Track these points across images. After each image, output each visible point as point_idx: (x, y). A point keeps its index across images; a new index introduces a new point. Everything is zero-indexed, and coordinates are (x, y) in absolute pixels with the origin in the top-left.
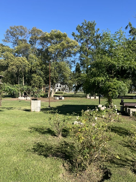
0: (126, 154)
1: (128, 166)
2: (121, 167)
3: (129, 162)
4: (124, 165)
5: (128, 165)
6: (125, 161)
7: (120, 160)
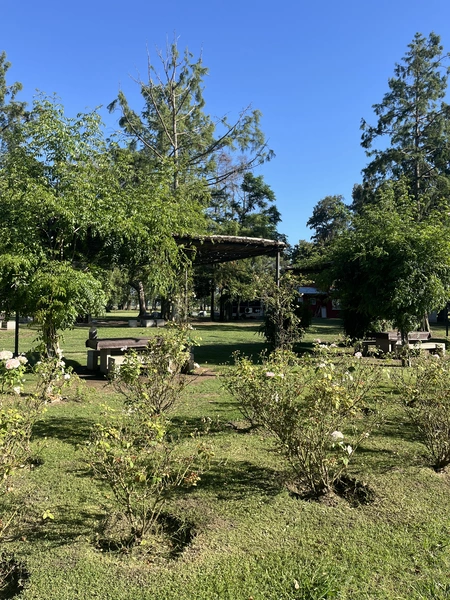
0: (83, 500)
1: (86, 534)
2: (62, 544)
3: (89, 521)
4: (72, 536)
5: (85, 531)
6: (79, 523)
7: (63, 521)
